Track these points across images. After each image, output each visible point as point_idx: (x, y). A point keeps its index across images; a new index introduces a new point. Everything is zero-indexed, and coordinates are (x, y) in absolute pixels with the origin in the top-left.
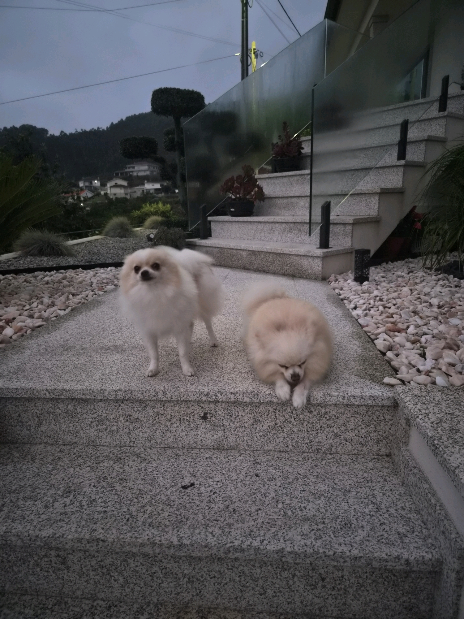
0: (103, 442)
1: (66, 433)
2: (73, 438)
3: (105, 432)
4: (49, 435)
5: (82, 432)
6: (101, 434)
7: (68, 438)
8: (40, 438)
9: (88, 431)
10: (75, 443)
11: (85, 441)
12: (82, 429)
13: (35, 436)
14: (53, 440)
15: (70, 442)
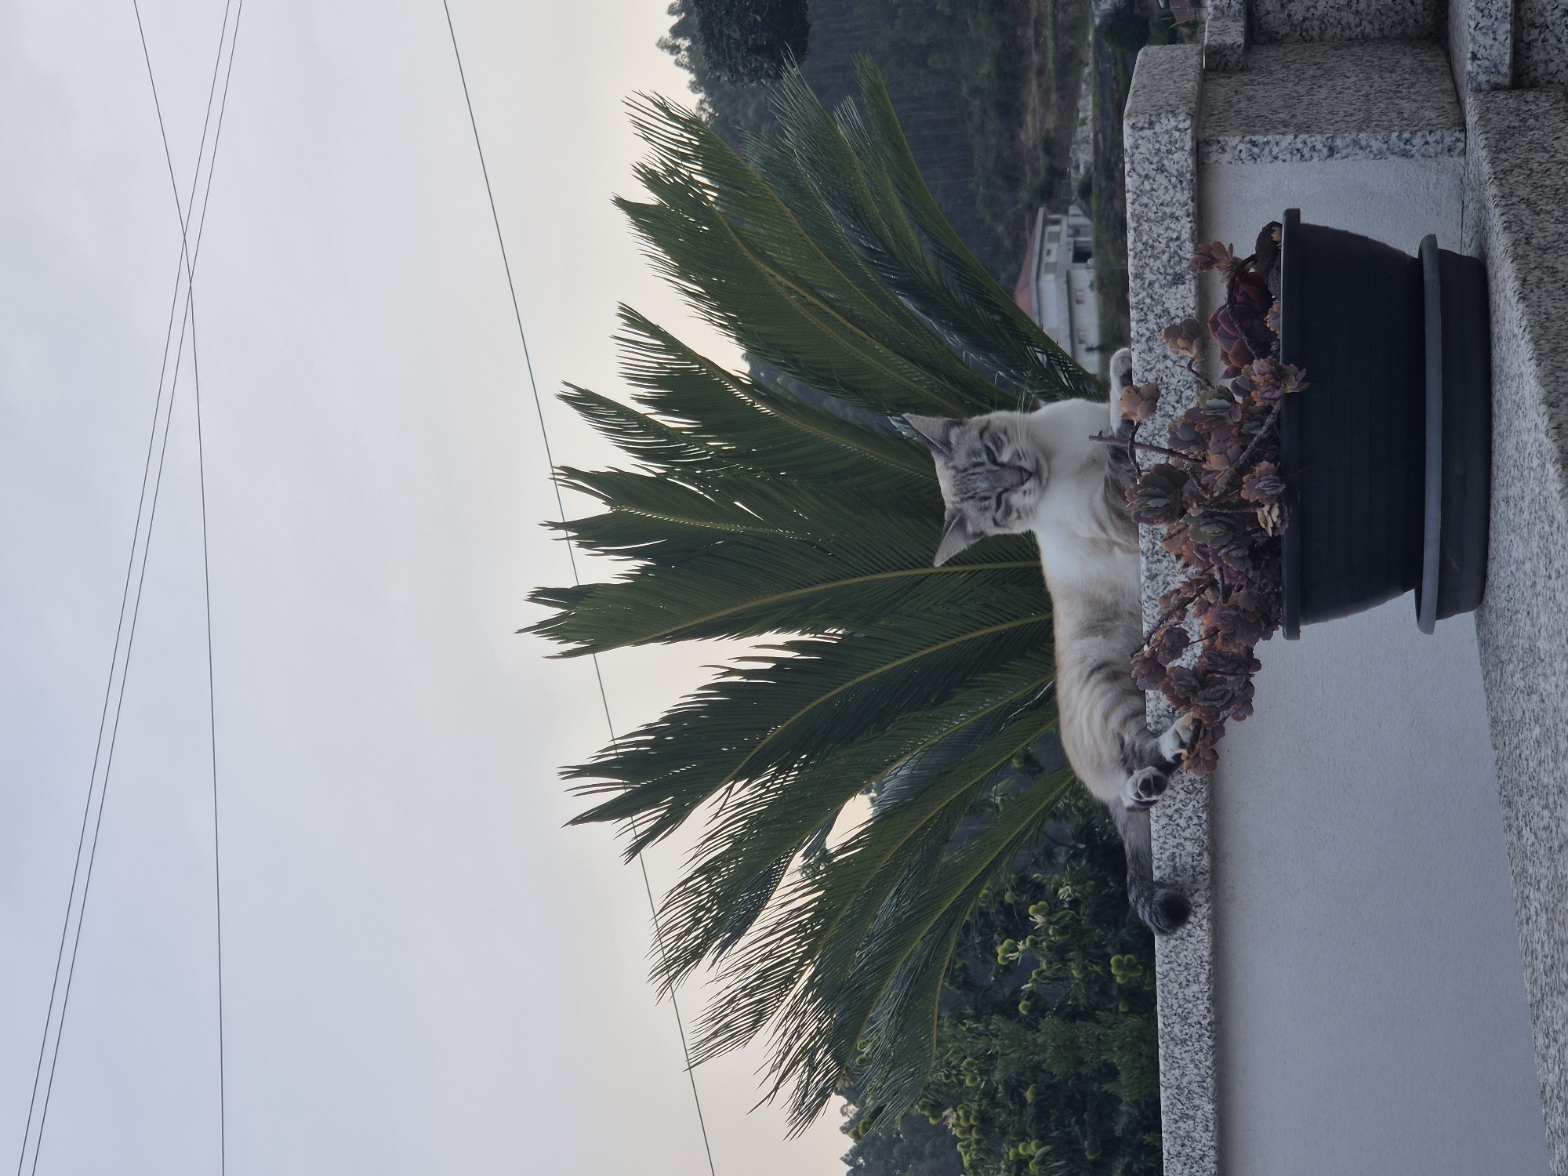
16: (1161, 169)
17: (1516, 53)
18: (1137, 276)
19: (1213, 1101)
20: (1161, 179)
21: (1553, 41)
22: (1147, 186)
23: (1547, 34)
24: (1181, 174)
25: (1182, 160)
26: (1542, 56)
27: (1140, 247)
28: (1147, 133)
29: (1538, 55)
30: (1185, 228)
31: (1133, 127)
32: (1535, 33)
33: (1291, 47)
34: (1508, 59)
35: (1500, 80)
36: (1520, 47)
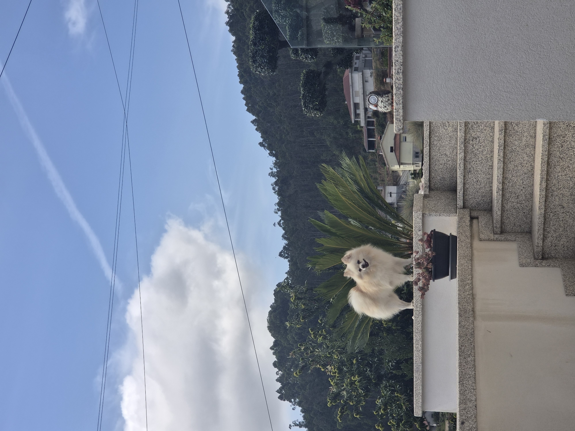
0: (455, 125)
1: (451, 143)
2: (453, 139)
3: (450, 123)
4: (452, 151)
5: (450, 135)
6: (451, 125)
7: (453, 142)
8: (454, 156)
9: (449, 132)
10: (456, 138)
11: (455, 133)
12: (448, 134)
13: (453, 158)
14: (455, 149)
15: (456, 141)
16: (418, 218)
17: (463, 203)
18: (414, 230)
19: (422, 342)
20: (418, 219)
21: (468, 202)
22: (416, 219)
23: (467, 201)
24: (420, 218)
25: (421, 217)
26: (467, 204)
27: (415, 226)
28: (416, 213)
29: (466, 204)
30: (421, 224)
31: (415, 213)
32: (466, 201)
33: (435, 191)
34: (462, 205)
35: (462, 207)
36: (464, 203)
